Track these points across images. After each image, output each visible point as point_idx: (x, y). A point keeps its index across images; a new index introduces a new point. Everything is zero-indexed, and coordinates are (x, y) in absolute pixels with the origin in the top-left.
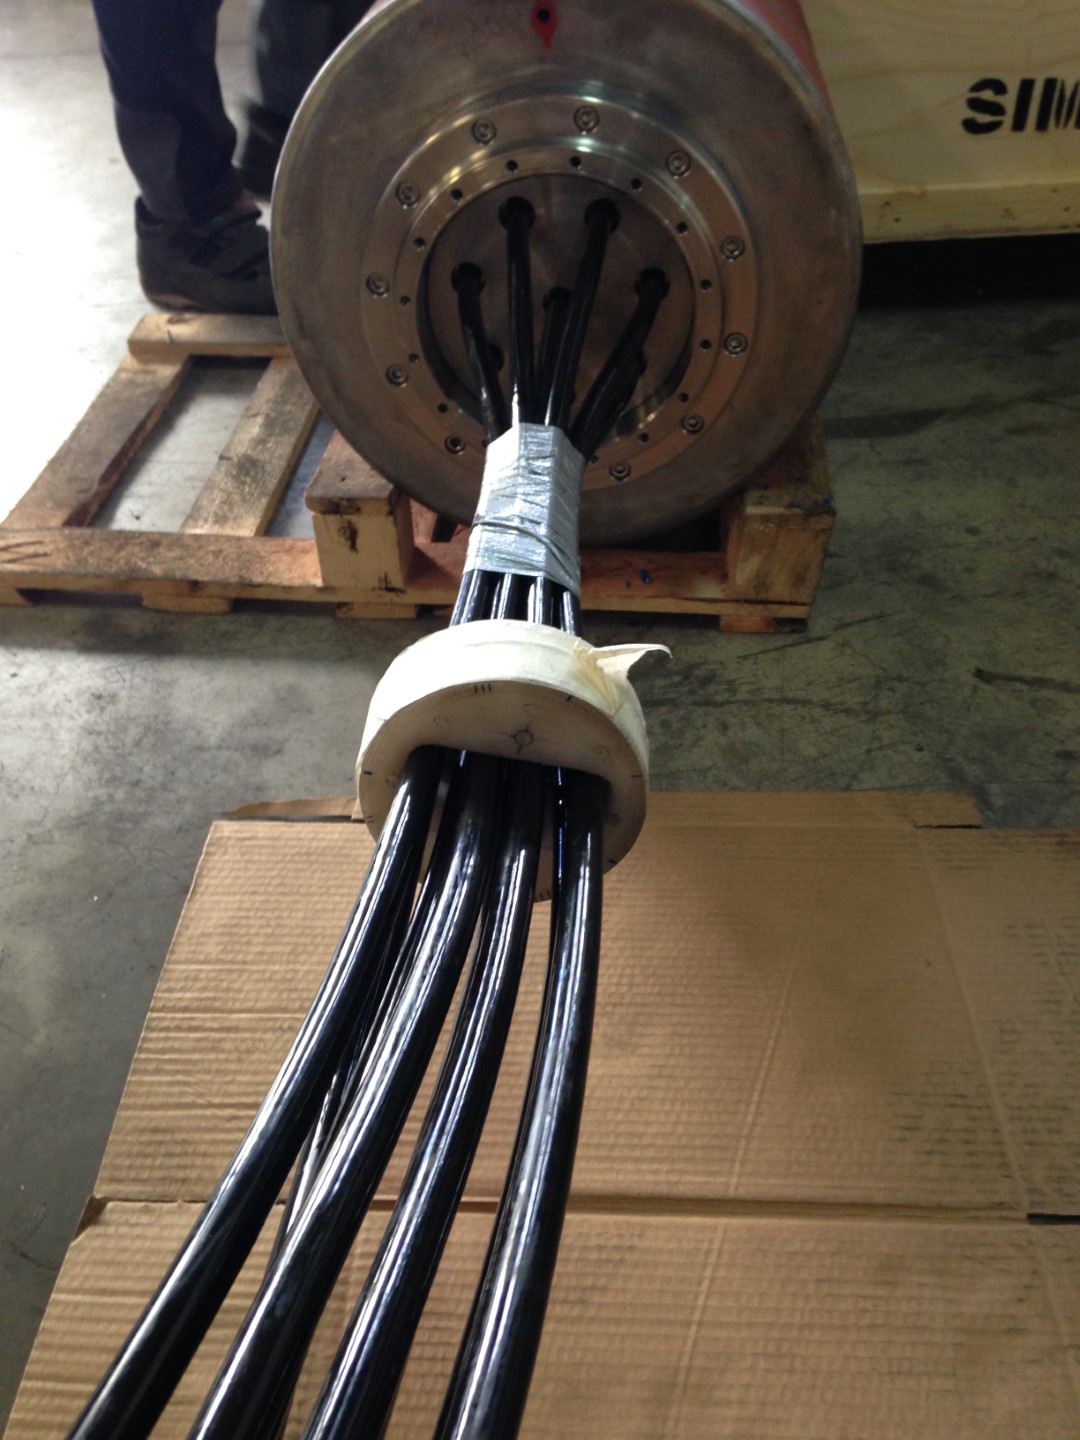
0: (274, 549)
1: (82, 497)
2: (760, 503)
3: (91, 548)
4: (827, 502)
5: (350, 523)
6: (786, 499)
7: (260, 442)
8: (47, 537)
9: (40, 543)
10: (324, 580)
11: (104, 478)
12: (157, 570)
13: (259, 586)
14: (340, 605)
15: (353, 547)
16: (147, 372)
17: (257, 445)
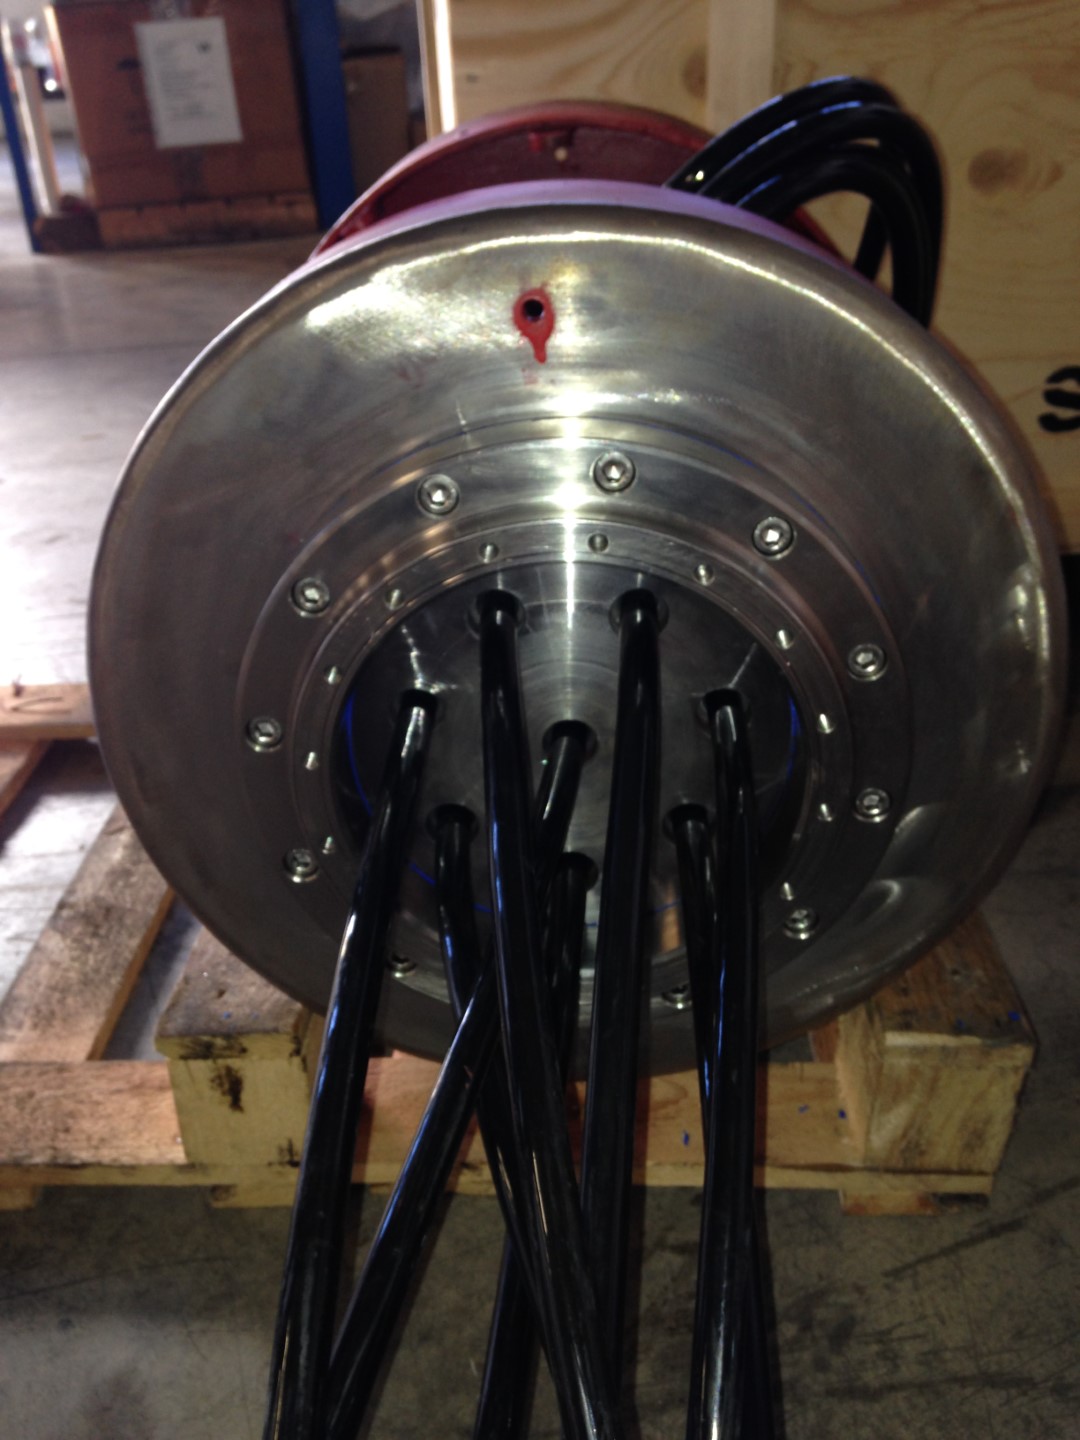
0: (116, 1086)
2: (902, 1027)
4: (1013, 1018)
5: (229, 1070)
7: (122, 874)
10: (188, 1154)
13: (84, 1166)
14: (215, 1189)
15: (236, 1104)
17: (116, 881)
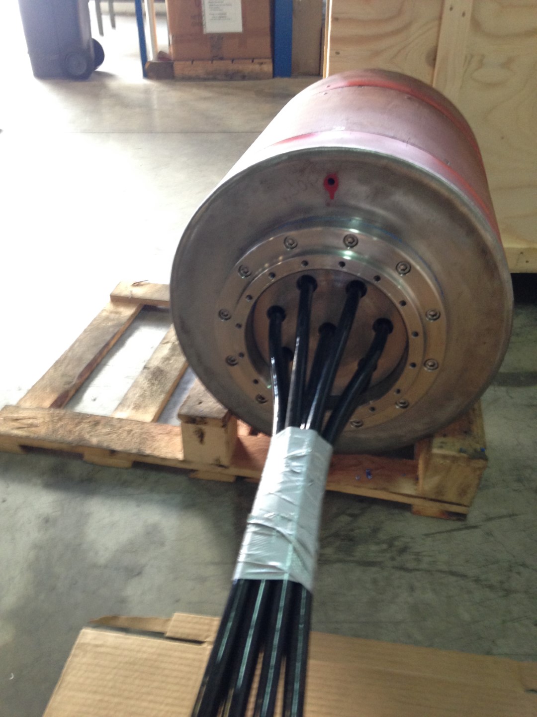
0: (161, 432)
1: (67, 387)
2: (441, 447)
3: (63, 423)
4: (483, 450)
5: (200, 429)
6: (458, 445)
7: (167, 359)
8: (39, 414)
9: (34, 418)
10: (184, 457)
11: (81, 375)
12: (94, 441)
13: (148, 456)
14: (193, 471)
15: (202, 441)
16: (117, 313)
17: (165, 361)
